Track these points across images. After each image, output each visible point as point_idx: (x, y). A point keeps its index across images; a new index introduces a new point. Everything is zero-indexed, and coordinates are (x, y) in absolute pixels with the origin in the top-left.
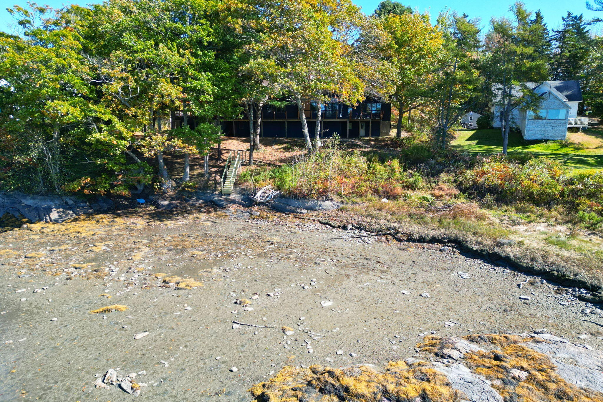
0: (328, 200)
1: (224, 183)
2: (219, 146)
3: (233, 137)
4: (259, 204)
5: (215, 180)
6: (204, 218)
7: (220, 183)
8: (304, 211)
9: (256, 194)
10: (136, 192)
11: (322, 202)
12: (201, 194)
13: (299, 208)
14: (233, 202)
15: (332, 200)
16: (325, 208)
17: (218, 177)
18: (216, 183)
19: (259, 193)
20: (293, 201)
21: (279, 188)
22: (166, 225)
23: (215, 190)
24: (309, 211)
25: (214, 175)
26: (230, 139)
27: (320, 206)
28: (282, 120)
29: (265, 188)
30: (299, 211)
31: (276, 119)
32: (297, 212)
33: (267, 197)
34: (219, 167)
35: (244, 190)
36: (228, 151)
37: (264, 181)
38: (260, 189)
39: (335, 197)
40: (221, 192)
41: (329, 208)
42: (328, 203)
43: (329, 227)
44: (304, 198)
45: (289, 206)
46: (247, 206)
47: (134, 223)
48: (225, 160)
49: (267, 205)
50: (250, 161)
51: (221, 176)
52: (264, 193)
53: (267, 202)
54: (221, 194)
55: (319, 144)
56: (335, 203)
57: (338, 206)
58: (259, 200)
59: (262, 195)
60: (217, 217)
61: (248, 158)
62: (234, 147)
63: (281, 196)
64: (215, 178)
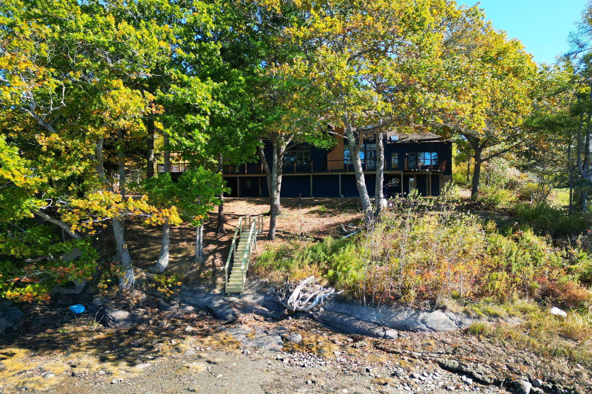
0: (436, 309)
1: (229, 273)
2: (221, 209)
3: (237, 198)
4: (296, 314)
5: (214, 266)
6: (191, 352)
7: (223, 271)
8: (392, 333)
9: (289, 294)
10: (72, 291)
11: (425, 313)
12: (189, 294)
13: (379, 325)
14: (246, 309)
15: (444, 309)
16: (434, 327)
17: (218, 262)
18: (216, 273)
19: (296, 293)
20: (364, 310)
21: (332, 283)
22: (109, 373)
23: (214, 285)
24: (402, 333)
25: (211, 257)
26: (236, 200)
27: (423, 321)
28: (305, 174)
29: (305, 282)
30: (379, 331)
31: (297, 173)
32: (377, 336)
33: (312, 300)
34: (221, 244)
35: (266, 285)
36: (236, 217)
37: (301, 267)
38: (297, 284)
39: (449, 303)
40: (224, 289)
41: (442, 327)
42: (437, 314)
43: (470, 381)
44: (388, 304)
45: (358, 319)
46: (274, 319)
47: (41, 370)
48: (230, 232)
49: (311, 317)
50: (271, 231)
51: (224, 260)
52: (304, 291)
53: (312, 310)
54: (224, 293)
55: (384, 202)
56: (452, 315)
57: (460, 323)
58: (295, 305)
59: (301, 296)
60: (217, 349)
61: (267, 227)
62: (241, 210)
63: (338, 300)
64: (213, 263)
